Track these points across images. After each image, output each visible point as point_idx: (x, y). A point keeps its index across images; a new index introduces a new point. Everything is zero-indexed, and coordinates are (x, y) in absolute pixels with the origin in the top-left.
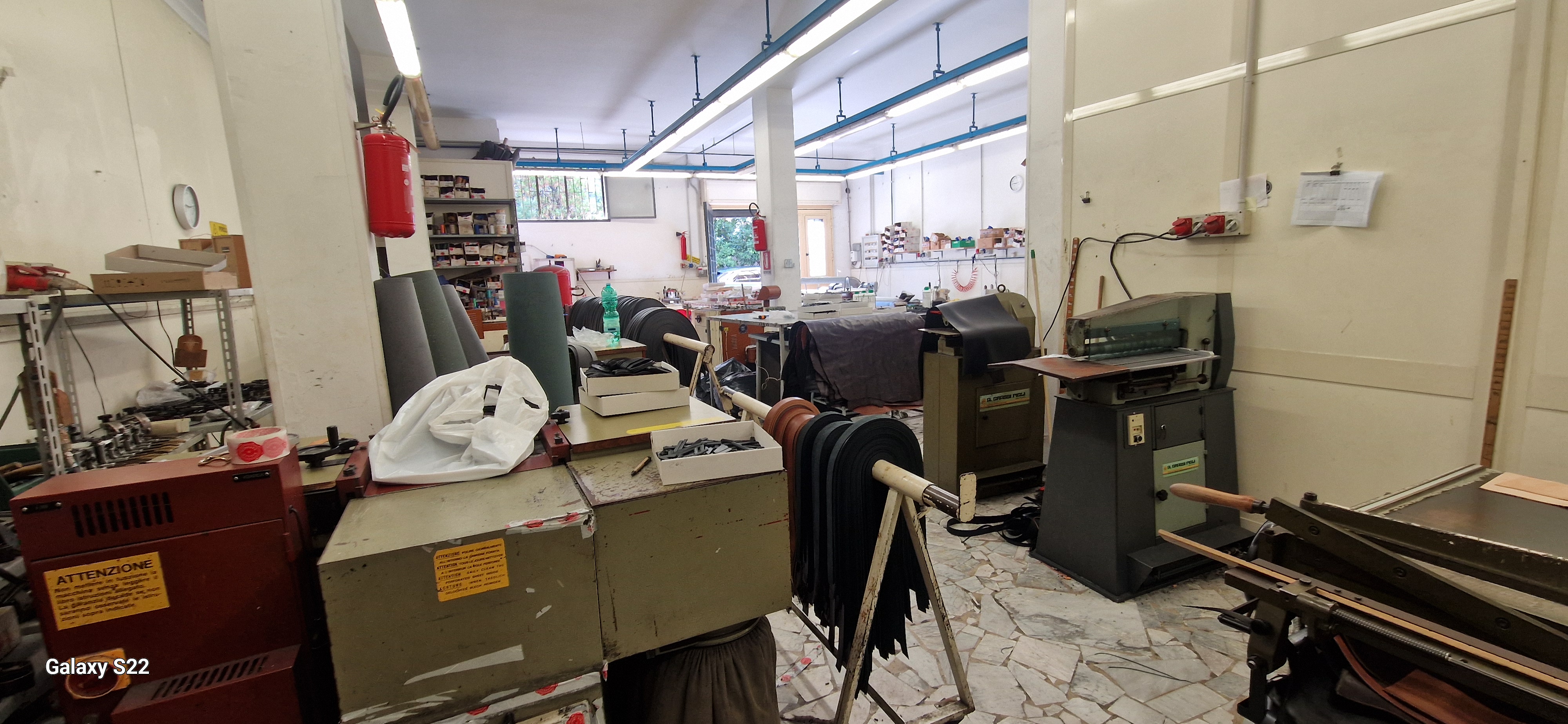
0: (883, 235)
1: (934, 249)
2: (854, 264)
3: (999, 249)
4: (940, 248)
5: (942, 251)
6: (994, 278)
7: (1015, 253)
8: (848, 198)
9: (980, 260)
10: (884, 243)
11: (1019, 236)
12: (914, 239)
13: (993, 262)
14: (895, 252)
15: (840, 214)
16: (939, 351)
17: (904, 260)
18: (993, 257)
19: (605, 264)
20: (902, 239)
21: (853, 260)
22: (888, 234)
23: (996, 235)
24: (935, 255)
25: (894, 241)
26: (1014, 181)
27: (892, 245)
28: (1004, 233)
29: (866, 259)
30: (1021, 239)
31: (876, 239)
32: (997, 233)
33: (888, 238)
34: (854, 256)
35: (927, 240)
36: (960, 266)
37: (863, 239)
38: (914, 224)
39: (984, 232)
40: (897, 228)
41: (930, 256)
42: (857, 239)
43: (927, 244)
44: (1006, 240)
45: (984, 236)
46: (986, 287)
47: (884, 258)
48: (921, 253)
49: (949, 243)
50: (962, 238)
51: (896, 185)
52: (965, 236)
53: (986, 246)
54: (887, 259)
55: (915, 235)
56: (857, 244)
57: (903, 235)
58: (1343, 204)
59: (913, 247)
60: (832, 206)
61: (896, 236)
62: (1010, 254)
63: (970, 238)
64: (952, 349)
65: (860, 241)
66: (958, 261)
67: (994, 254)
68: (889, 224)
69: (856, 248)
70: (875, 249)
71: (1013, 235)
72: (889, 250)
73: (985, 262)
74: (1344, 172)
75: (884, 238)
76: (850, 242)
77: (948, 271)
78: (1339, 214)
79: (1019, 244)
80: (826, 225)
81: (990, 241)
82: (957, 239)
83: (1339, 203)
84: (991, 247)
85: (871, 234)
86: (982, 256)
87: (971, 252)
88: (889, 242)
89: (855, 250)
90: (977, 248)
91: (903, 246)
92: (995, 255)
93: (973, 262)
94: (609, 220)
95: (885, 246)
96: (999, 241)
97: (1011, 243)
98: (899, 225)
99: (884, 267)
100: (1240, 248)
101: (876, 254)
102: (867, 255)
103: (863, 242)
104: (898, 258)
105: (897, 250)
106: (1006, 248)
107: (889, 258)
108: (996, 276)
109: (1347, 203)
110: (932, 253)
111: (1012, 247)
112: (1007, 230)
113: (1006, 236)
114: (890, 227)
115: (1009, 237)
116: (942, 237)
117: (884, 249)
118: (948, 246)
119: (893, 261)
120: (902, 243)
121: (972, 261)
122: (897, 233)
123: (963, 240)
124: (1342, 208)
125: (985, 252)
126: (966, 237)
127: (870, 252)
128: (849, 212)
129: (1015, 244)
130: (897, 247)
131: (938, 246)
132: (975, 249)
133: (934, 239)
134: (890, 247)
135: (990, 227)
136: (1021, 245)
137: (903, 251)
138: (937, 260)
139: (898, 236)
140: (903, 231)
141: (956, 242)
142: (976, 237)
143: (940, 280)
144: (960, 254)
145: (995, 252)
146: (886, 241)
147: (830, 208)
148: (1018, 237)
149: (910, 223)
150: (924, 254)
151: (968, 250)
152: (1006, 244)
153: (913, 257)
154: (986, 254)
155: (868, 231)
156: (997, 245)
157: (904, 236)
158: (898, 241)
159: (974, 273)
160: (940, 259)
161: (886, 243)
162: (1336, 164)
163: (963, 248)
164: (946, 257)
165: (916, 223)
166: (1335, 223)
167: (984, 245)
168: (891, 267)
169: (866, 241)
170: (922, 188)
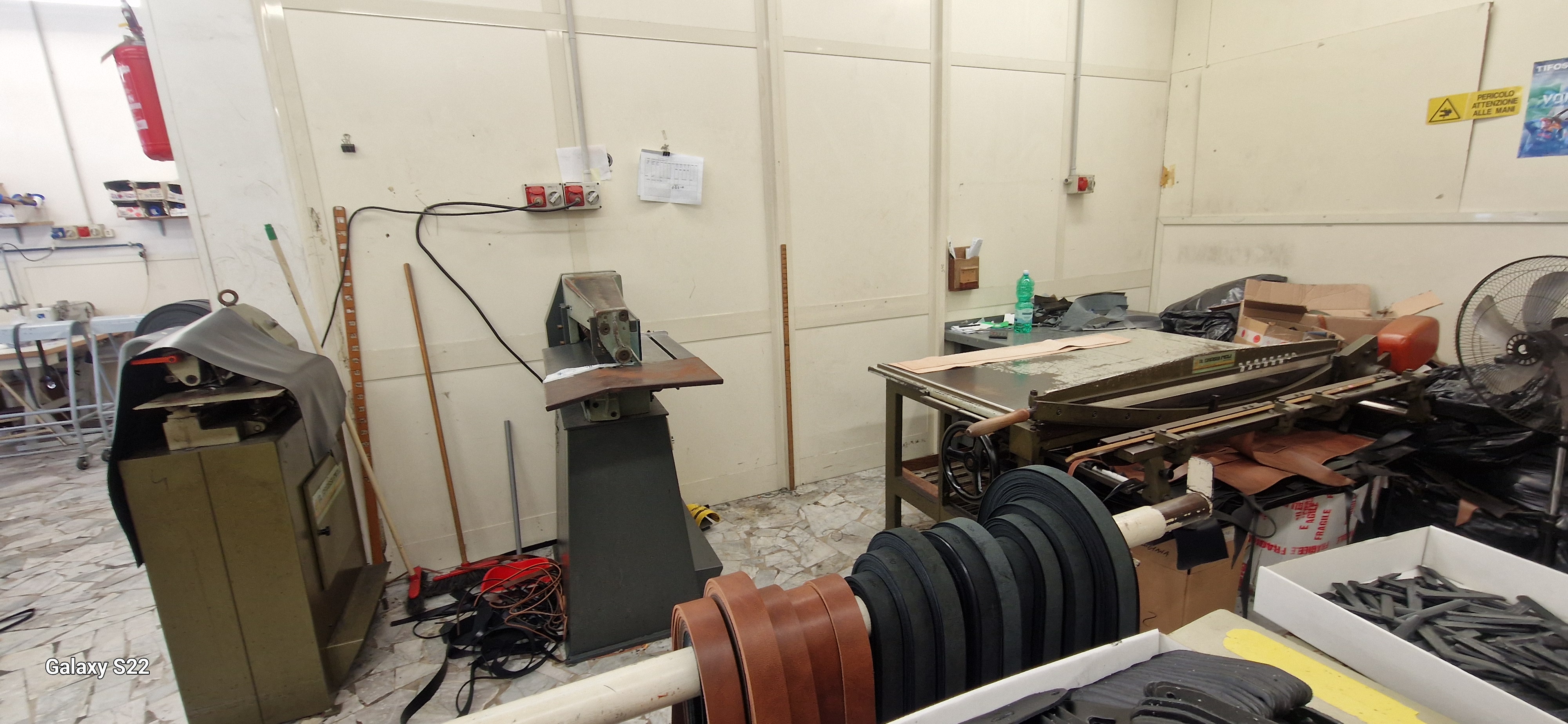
16: (172, 446)
58: (676, 184)
64: (233, 429)
74: (672, 154)
78: (674, 192)
83: (672, 182)
100: (589, 222)
109: (681, 183)
124: (676, 187)
162: (663, 146)
166: (672, 200)
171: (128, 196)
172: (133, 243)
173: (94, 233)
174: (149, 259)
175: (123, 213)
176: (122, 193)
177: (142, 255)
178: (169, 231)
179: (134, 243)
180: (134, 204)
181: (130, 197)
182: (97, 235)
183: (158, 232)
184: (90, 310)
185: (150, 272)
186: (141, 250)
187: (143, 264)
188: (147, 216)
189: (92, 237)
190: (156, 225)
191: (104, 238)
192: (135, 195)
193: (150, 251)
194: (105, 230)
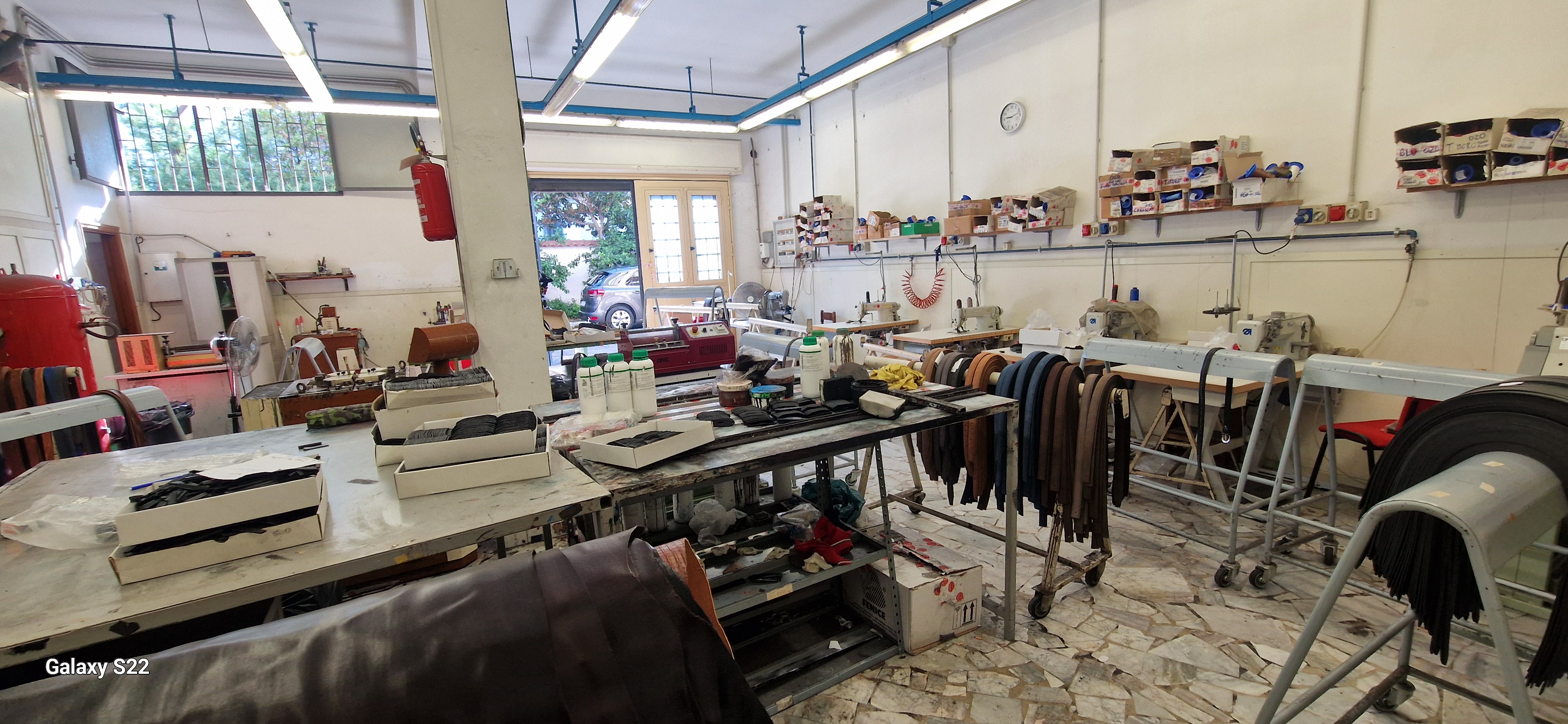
0: (798, 217)
1: (874, 237)
2: (765, 261)
3: (981, 235)
4: (883, 236)
5: (887, 241)
6: (973, 287)
7: (1010, 243)
8: (755, 165)
9: (949, 255)
10: (800, 229)
11: (1021, 211)
12: (844, 222)
13: (971, 258)
14: (816, 243)
15: (743, 189)
17: (832, 255)
18: (971, 251)
19: (336, 265)
20: (826, 223)
21: (763, 256)
22: (804, 215)
23: (976, 211)
24: (875, 248)
25: (815, 226)
26: (1009, 113)
27: (811, 232)
28: (992, 206)
29: (780, 254)
30: (1025, 217)
31: (792, 225)
32: (979, 207)
33: (804, 221)
34: (764, 253)
35: (863, 223)
36: (917, 266)
37: (775, 224)
38: (844, 200)
39: (955, 206)
40: (818, 206)
41: (869, 249)
42: (767, 226)
43: (864, 229)
44: (995, 219)
45: (956, 212)
46: (959, 303)
47: (804, 252)
48: (855, 244)
49: (895, 227)
50: (918, 219)
51: (817, 139)
52: (922, 216)
53: (959, 231)
54: (807, 254)
55: (845, 216)
56: (769, 232)
57: (826, 216)
59: (843, 236)
60: (730, 176)
61: (816, 219)
62: (1002, 245)
63: (931, 219)
65: (771, 228)
66: (912, 257)
67: (972, 245)
68: (808, 199)
69: (766, 238)
70: (790, 241)
71: (1008, 210)
72: (808, 240)
73: (958, 259)
75: (800, 224)
76: (759, 229)
77: (896, 273)
79: (1020, 226)
80: (721, 206)
81: (966, 220)
82: (910, 220)
84: (968, 231)
85: (786, 217)
86: (952, 249)
87: (934, 243)
88: (806, 227)
89: (765, 242)
90: (943, 234)
91: (827, 234)
92: (975, 247)
93: (937, 260)
94: (340, 193)
95: (803, 234)
96: (982, 221)
97: (1005, 223)
98: (819, 200)
99: (804, 266)
101: (793, 247)
102: (781, 248)
103: (775, 230)
104: (823, 253)
105: (818, 240)
106: (993, 235)
107: (810, 253)
108: (976, 282)
110: (873, 245)
111: (1007, 232)
112: (997, 201)
113: (995, 211)
114: (808, 203)
115: (1002, 214)
116: (885, 218)
117: (801, 239)
118: (896, 232)
119: (816, 258)
120: (825, 229)
121: (935, 257)
122: (818, 213)
123: (920, 221)
125: (956, 243)
126: (924, 217)
127: (784, 243)
128: (757, 186)
129: (1012, 226)
130: (818, 235)
131: (879, 233)
132: (941, 237)
133: (873, 221)
134: (809, 235)
135: (966, 198)
136: (1024, 227)
137: (827, 242)
138: (879, 255)
139: (820, 218)
140: (826, 210)
141: (909, 226)
142: (942, 215)
143: (884, 288)
144: (917, 247)
145: (975, 241)
146: (803, 226)
147: (727, 178)
148: (1018, 212)
149: (838, 198)
150: (859, 245)
151: (928, 238)
152: (994, 227)
153: (843, 251)
154: (959, 246)
155: (782, 213)
156: (980, 229)
157: (829, 218)
158: (819, 227)
159: (938, 278)
160: (885, 254)
161: (804, 230)
163: (920, 236)
164: (895, 250)
165: (848, 197)
167: (956, 229)
168: (813, 266)
169: (779, 227)
170: (856, 141)
171: (1427, 150)
172: (1402, 229)
173: (1351, 216)
174: (1416, 257)
175: (1408, 180)
176: (1419, 146)
177: (1410, 249)
178: (1468, 211)
179: (1404, 228)
180: (1431, 164)
181: (1430, 152)
182: (1354, 217)
183: (1451, 210)
184: (1308, 328)
185: (1410, 280)
186: (1409, 241)
187: (1406, 265)
188: (1447, 183)
189: (1346, 220)
190: (1451, 199)
191: (1363, 222)
192: (1440, 148)
193: (1424, 242)
194: (1367, 211)
